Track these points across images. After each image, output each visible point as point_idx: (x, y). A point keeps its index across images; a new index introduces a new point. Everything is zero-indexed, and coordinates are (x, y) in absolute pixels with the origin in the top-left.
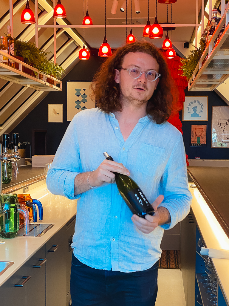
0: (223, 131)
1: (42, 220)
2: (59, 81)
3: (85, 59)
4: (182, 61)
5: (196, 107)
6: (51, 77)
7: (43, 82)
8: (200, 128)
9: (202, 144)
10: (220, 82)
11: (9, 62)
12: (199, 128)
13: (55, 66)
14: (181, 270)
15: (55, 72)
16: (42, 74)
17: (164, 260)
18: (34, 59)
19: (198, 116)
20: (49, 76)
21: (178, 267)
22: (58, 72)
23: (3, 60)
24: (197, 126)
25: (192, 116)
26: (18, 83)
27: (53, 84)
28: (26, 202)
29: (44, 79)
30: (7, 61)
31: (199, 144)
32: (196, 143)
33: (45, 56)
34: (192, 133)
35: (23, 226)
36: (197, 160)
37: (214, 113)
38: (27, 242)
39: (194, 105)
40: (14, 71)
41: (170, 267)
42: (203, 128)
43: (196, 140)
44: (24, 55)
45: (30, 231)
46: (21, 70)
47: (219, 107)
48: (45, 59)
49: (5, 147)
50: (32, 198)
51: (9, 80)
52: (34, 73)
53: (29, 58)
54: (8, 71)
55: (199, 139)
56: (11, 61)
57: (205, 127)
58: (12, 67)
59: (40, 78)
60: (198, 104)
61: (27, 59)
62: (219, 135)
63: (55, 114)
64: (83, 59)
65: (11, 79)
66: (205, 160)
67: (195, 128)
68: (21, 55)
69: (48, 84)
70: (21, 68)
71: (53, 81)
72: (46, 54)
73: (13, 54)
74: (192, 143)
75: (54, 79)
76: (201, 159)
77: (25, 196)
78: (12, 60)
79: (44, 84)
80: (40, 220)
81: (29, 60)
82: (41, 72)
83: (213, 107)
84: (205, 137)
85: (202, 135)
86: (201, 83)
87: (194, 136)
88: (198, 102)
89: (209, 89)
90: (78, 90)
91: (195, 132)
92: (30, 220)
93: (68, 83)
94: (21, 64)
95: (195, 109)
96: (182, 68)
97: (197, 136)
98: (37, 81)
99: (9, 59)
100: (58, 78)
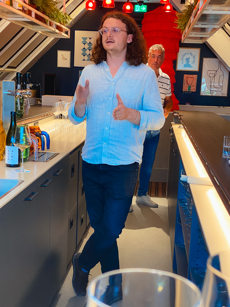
0: (211, 80)
1: (49, 149)
2: (68, 29)
3: (91, 9)
4: (177, 14)
5: (189, 58)
6: (60, 25)
7: (53, 29)
8: (192, 77)
9: (192, 92)
10: (209, 36)
11: (23, 9)
12: (190, 77)
13: (64, 15)
14: (167, 199)
15: (64, 20)
16: (52, 21)
17: (153, 190)
18: (45, 8)
19: (190, 66)
20: (59, 24)
21: (165, 196)
22: (66, 20)
23: (18, 8)
24: (189, 76)
25: (185, 66)
26: (31, 29)
27: (62, 31)
28: (36, 133)
29: (54, 26)
30: (21, 8)
31: (190, 92)
32: (187, 90)
33: (55, 5)
34: (184, 81)
35: (33, 153)
36: (187, 106)
37: (204, 63)
38: (36, 166)
39: (187, 56)
40: (27, 18)
41: (158, 196)
42: (194, 78)
43: (187, 88)
44: (36, 4)
45: (38, 158)
46: (34, 17)
47: (209, 59)
48: (55, 8)
49: (18, 84)
50: (41, 130)
51: (24, 26)
52: (45, 20)
53: (41, 6)
54: (22, 17)
55: (190, 87)
56: (25, 9)
57: (195, 76)
58: (26, 14)
59: (50, 25)
60: (191, 56)
61: (39, 7)
62: (208, 84)
63: (64, 59)
64: (89, 9)
65: (25, 25)
66: (194, 106)
67: (187, 77)
68: (34, 3)
69: (57, 31)
70: (33, 15)
71: (62, 28)
72: (57, 3)
73: (27, 2)
74: (183, 90)
75: (63, 26)
76: (190, 105)
77: (35, 128)
78: (26, 7)
79: (54, 31)
80: (47, 149)
81: (41, 8)
82: (52, 19)
83: (205, 59)
84: (195, 85)
85: (193, 84)
86: (193, 36)
87: (186, 84)
88: (191, 54)
89: (200, 42)
90: (85, 39)
91: (187, 81)
92: (39, 149)
93: (75, 31)
94: (34, 11)
95: (188, 60)
96: (177, 21)
97: (188, 84)
98: (48, 27)
99: (23, 7)
100: (67, 27)
